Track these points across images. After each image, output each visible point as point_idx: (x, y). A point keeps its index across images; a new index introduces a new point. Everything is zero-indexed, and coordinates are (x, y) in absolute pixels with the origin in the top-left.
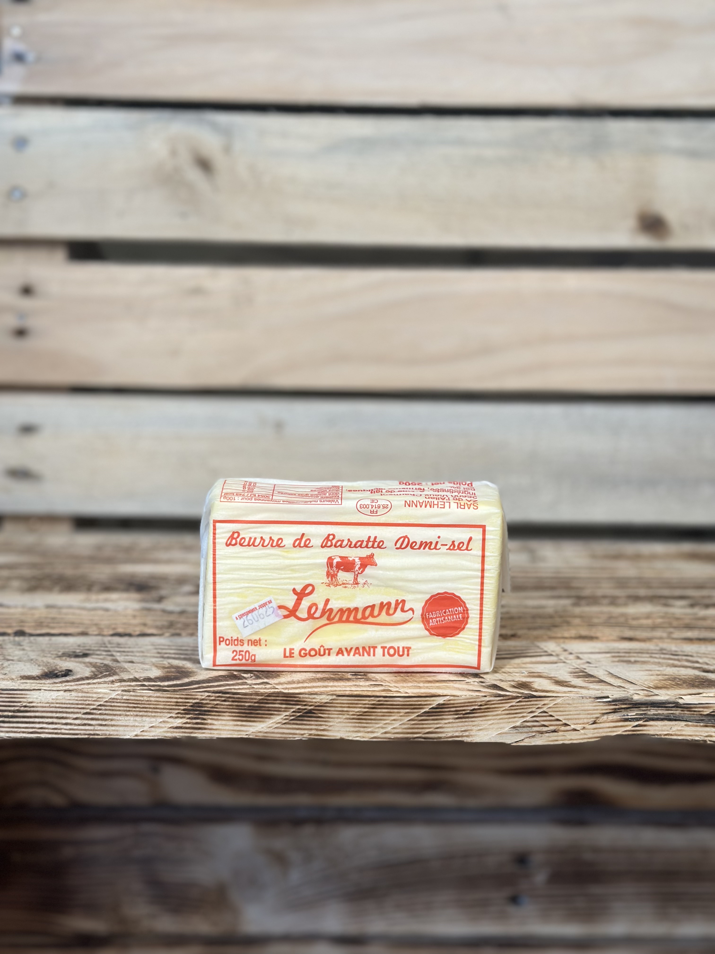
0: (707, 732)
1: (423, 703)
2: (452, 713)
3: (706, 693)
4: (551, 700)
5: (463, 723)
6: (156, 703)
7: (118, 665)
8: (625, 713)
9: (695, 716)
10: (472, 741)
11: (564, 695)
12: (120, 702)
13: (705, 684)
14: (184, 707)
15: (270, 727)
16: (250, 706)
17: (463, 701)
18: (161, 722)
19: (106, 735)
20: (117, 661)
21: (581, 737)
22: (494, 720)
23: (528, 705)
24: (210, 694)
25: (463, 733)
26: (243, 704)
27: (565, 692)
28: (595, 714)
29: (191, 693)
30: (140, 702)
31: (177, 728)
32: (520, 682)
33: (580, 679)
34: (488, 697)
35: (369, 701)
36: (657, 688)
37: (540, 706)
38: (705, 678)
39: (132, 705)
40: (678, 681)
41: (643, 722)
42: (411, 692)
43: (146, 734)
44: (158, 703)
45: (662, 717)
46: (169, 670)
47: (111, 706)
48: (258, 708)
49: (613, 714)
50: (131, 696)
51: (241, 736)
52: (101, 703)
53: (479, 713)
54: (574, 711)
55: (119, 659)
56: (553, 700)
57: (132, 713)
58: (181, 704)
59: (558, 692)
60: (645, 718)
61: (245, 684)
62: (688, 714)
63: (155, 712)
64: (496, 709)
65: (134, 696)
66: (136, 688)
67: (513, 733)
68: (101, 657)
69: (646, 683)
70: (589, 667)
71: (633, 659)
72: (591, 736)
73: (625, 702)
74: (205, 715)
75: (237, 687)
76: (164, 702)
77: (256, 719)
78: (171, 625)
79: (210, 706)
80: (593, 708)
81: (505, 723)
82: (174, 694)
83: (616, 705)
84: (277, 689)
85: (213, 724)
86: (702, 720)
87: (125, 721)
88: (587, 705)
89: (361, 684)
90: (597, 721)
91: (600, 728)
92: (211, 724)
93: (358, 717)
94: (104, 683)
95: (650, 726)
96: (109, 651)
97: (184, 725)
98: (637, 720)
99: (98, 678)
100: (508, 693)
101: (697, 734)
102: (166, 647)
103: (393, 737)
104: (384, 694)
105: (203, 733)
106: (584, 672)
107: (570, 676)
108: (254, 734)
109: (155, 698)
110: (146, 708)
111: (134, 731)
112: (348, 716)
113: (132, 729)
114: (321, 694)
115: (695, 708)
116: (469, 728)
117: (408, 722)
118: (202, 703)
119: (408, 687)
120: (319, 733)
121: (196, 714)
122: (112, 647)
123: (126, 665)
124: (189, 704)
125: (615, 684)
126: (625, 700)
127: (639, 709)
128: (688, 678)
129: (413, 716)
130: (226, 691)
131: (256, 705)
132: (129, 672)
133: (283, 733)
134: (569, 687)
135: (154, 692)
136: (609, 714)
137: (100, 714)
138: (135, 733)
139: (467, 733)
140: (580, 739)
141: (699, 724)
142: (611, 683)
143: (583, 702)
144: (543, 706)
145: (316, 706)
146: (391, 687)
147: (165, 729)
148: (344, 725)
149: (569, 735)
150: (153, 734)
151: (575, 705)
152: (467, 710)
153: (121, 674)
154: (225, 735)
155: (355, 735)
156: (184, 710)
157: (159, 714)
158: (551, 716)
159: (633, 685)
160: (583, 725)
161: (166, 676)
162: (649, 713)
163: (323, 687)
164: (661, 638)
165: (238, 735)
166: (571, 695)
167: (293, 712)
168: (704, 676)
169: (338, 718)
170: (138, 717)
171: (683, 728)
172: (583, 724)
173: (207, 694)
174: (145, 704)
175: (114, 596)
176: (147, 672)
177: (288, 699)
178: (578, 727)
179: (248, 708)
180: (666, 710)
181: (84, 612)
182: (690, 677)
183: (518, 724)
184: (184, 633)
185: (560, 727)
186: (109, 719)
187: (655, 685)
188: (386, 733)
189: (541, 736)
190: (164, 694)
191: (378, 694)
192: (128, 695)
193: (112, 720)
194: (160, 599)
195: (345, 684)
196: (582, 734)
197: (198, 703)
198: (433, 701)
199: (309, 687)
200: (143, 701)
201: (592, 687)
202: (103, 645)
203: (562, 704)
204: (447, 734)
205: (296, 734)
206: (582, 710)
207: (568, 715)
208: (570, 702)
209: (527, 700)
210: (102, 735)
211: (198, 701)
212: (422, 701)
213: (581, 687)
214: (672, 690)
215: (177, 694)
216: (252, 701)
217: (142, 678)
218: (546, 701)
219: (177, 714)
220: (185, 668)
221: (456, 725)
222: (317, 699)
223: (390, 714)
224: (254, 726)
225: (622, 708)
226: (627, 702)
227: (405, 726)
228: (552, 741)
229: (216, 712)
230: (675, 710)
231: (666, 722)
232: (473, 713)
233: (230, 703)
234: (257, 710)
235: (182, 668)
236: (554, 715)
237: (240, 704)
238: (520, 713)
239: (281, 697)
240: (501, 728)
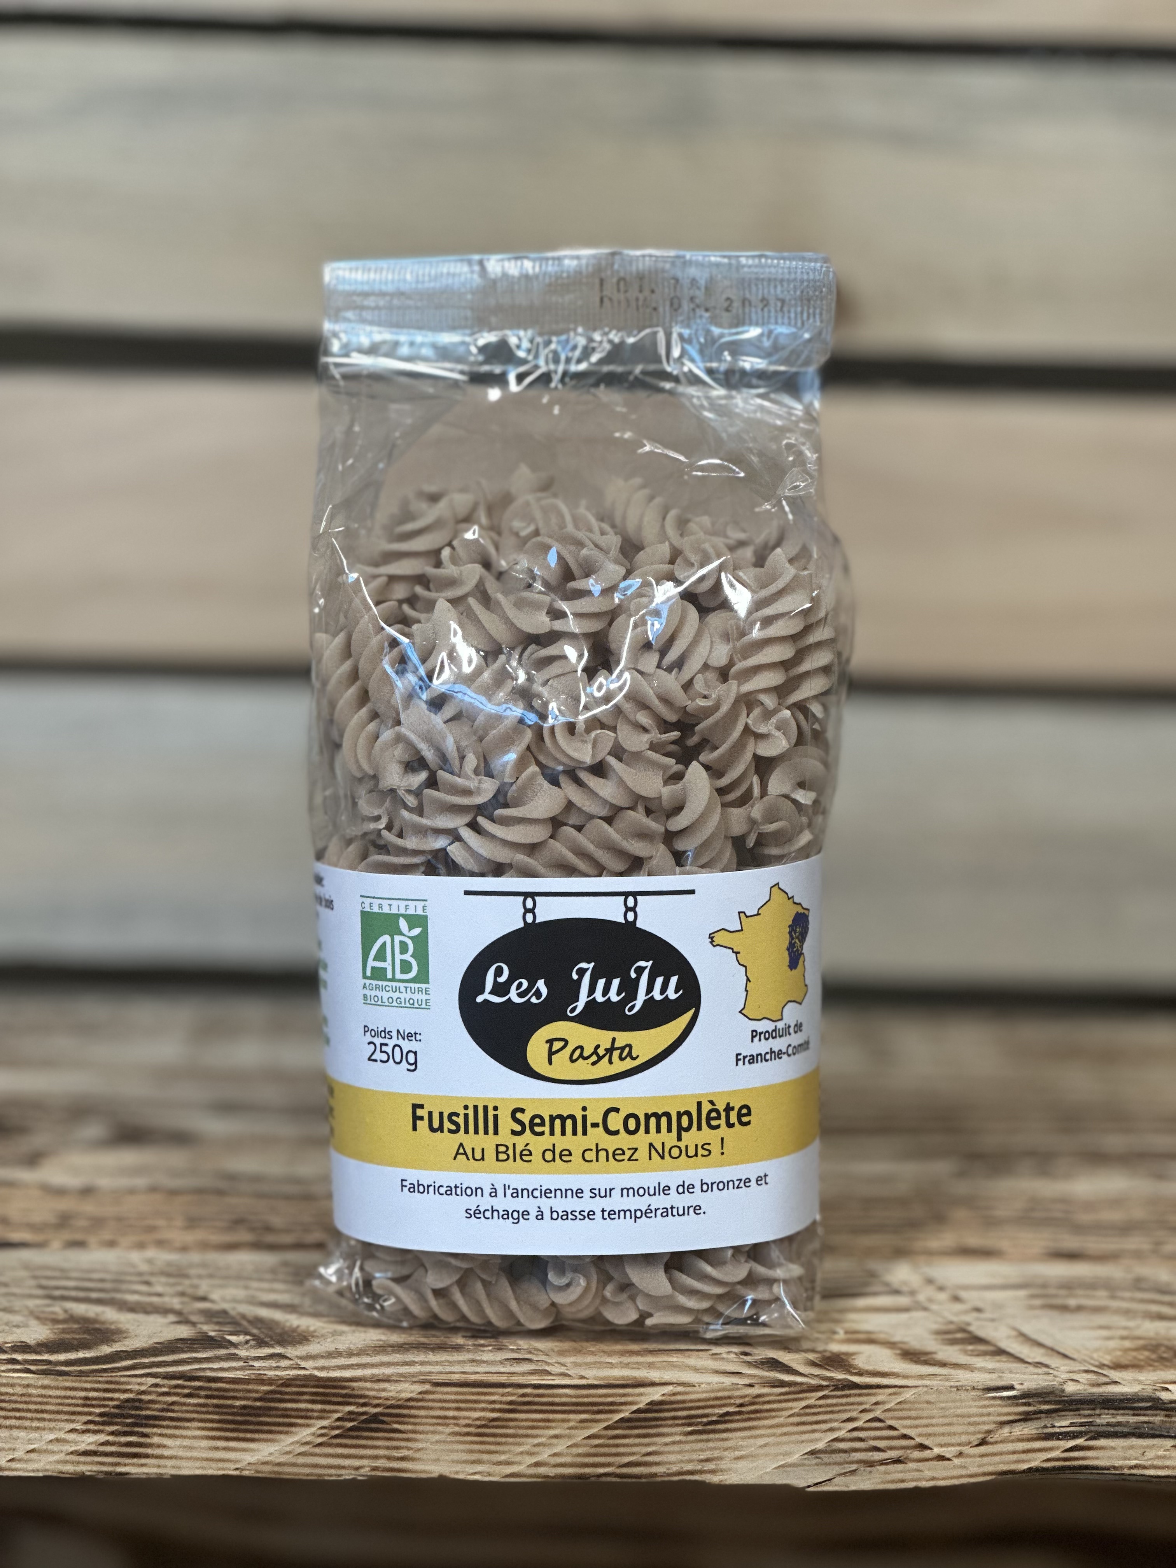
1: (618, 1400)
2: (680, 1422)
4: (890, 1395)
5: (703, 1444)
6: (40, 1399)
8: (1048, 1422)
10: (722, 1483)
11: (919, 1382)
14: (102, 1410)
15: (288, 1453)
16: (244, 1407)
17: (704, 1396)
18: (51, 1441)
21: (955, 1473)
22: (769, 1436)
23: (842, 1405)
24: (157, 1381)
25: (703, 1464)
26: (229, 1402)
27: (921, 1377)
28: (984, 1423)
29: (117, 1379)
30: (7, 1398)
31: (86, 1453)
32: (828, 1354)
33: (956, 1348)
34: (757, 1387)
35: (502, 1395)
36: (1118, 1366)
37: (867, 1406)
40: (1164, 1352)
41: (1085, 1440)
42: (593, 1375)
43: (18, 1465)
44: (45, 1400)
45: (1126, 1430)
46: (65, 1326)
48: (261, 1412)
49: (1022, 1423)
51: (225, 1472)
53: (738, 1421)
54: (939, 1417)
56: (895, 1394)
58: (94, 1402)
59: (906, 1377)
60: (1090, 1432)
61: (234, 1357)
63: (39, 1419)
64: (774, 1414)
67: (810, 1465)
69: (1095, 1356)
70: (978, 1319)
71: (1072, 1302)
72: (974, 1470)
73: (1047, 1399)
74: (146, 1426)
75: (215, 1366)
76: (59, 1397)
77: (257, 1436)
78: (63, 1221)
79: (157, 1406)
80: (980, 1410)
81: (793, 1442)
82: (80, 1381)
83: (1029, 1404)
84: (304, 1368)
88: (967, 1403)
89: (485, 1357)
90: (989, 1439)
91: (995, 1454)
92: (159, 1446)
93: (480, 1430)
95: (1102, 1448)
97: (102, 1448)
98: (1074, 1436)
100: (799, 1379)
102: (57, 1274)
103: (552, 1475)
104: (535, 1380)
105: (142, 1465)
106: (963, 1330)
107: (936, 1340)
108: (253, 1467)
109: (39, 1390)
110: (19, 1410)
112: (457, 1429)
116: (717, 1454)
117: (585, 1442)
118: (140, 1401)
119: (586, 1364)
120: (394, 1465)
121: (128, 1425)
124: (111, 1403)
125: (1029, 1357)
126: (1047, 1394)
127: (1077, 1413)
129: (595, 1429)
130: (194, 1374)
131: (258, 1404)
133: (316, 1466)
134: (931, 1364)
135: (35, 1376)
136: (1014, 1424)
139: (711, 1466)
140: (952, 1478)
142: (1022, 1356)
143: (958, 1397)
144: (874, 1407)
145: (388, 1407)
146: (551, 1365)
147: (61, 1456)
148: (447, 1447)
149: (930, 1469)
150: (36, 1466)
151: (943, 1405)
152: (714, 1415)
154: (189, 1469)
155: (470, 1469)
156: (101, 1415)
157: (46, 1424)
158: (891, 1428)
159: (1067, 1361)
160: (958, 1448)
161: (60, 1339)
162: (1098, 1421)
163: (402, 1365)
164: (1138, 1255)
165: (219, 1469)
166: (934, 1383)
167: (339, 1419)
169: (433, 1432)
171: (1168, 1453)
172: (959, 1445)
173: (152, 1381)
174: (16, 1402)
176: (18, 1331)
177: (328, 1391)
178: (948, 1452)
179: (239, 1411)
180: (1134, 1415)
183: (820, 1445)
184: (92, 1240)
185: (909, 1451)
187: (1115, 1360)
188: (537, 1464)
189: (871, 1472)
190: (57, 1380)
191: (522, 1380)
195: (449, 1358)
196: (956, 1467)
197: (134, 1400)
198: (641, 1395)
199: (373, 1366)
200: (13, 1395)
201: (978, 1365)
203: (914, 1403)
204: (668, 1466)
205: (344, 1467)
206: (958, 1416)
207: (927, 1426)
208: (932, 1398)
209: (839, 1393)
211: (131, 1396)
212: (616, 1396)
213: (956, 1366)
214: (1149, 1371)
215: (86, 1382)
216: (249, 1395)
217: (9, 1345)
218: (881, 1395)
219: (86, 1423)
220: (103, 1323)
221: (687, 1447)
222: (390, 1391)
223: (547, 1424)
224: (252, 1450)
225: (1041, 1412)
226: (1052, 1398)
227: (580, 1450)
228: (893, 1482)
229: (172, 1419)
230: (1152, 1415)
231: (1134, 1441)
232: (725, 1422)
233: (202, 1401)
234: (260, 1416)
235: (95, 1321)
236: (896, 1426)
237: (222, 1402)
238: (824, 1422)
239: (313, 1387)
240: (786, 1454)
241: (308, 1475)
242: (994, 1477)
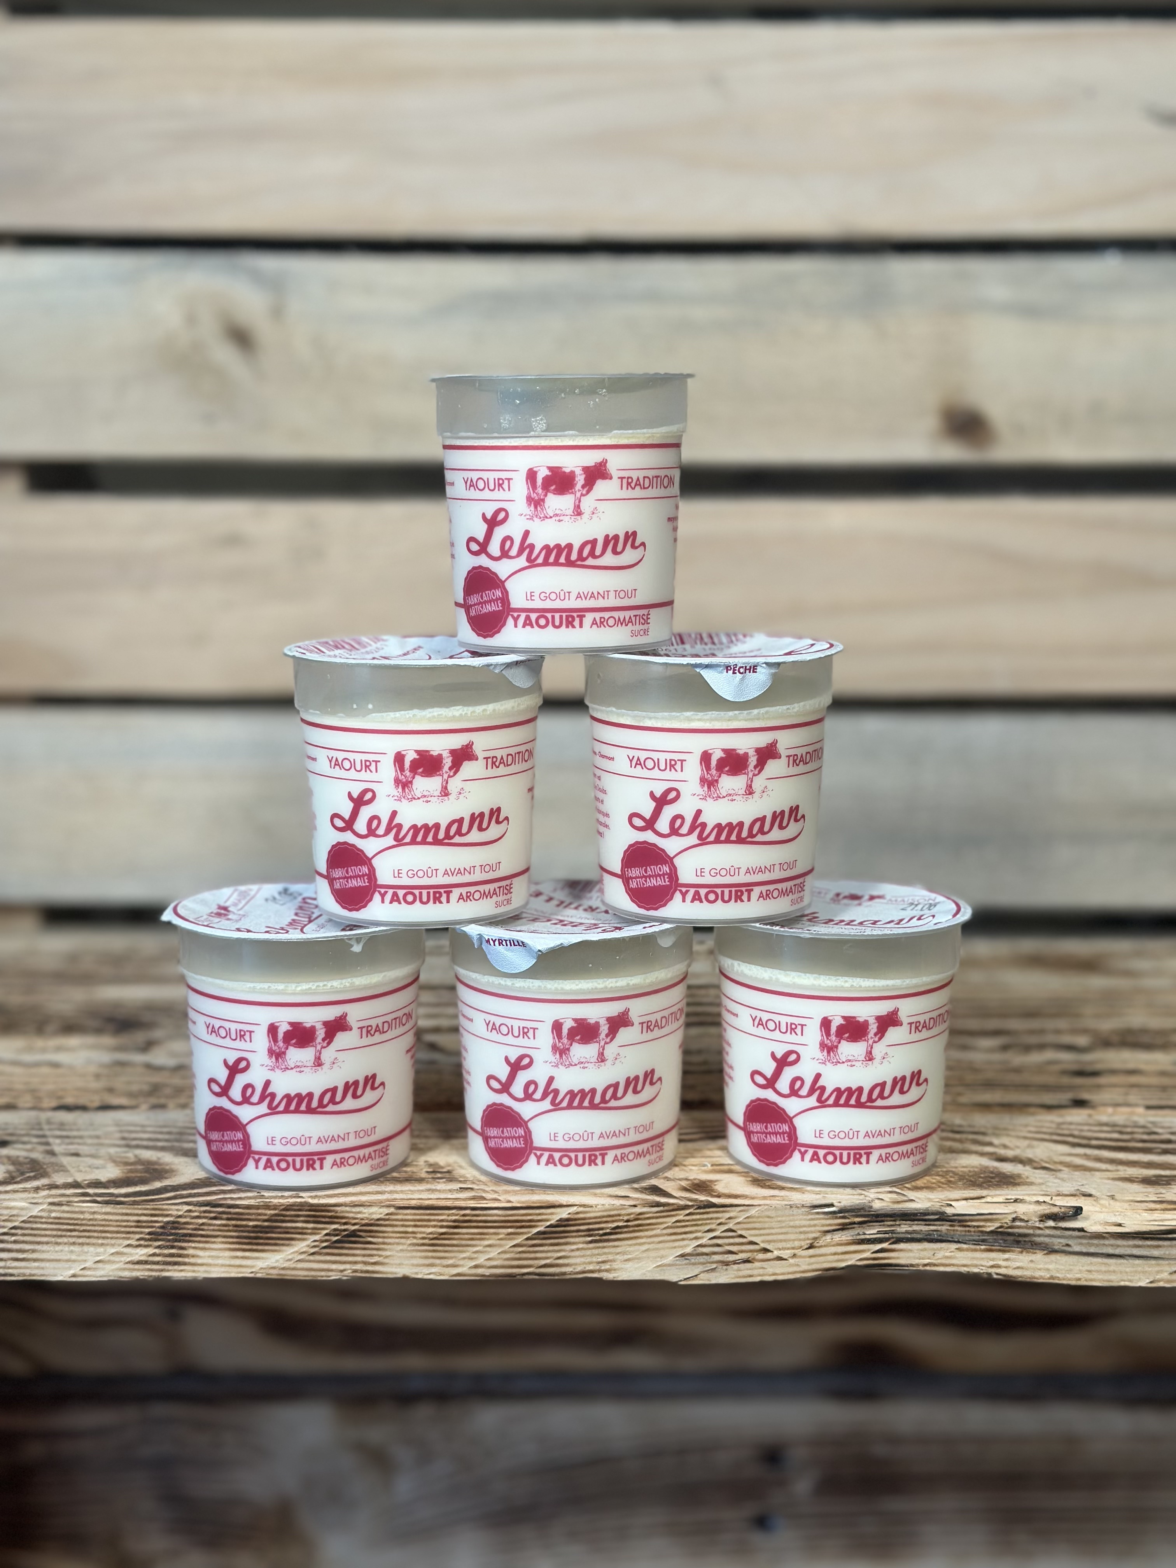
0: (993, 1260)
1: (535, 1218)
2: (583, 1234)
3: (992, 1196)
4: (740, 1211)
5: (600, 1250)
6: (104, 1223)
7: (53, 1160)
8: (860, 1231)
9: (973, 1234)
10: (615, 1279)
11: (763, 1202)
12: (46, 1223)
13: (993, 1180)
14: (150, 1230)
15: (290, 1260)
16: (256, 1226)
17: (599, 1214)
18: (112, 1254)
19: (24, 1275)
20: (52, 1153)
21: (791, 1270)
22: (649, 1243)
23: (704, 1219)
24: (191, 1208)
25: (600, 1265)
26: (244, 1223)
27: (765, 1198)
28: (812, 1232)
29: (160, 1207)
30: (79, 1222)
31: (139, 1262)
32: (696, 1182)
34: (639, 1206)
35: (448, 1216)
36: (915, 1188)
37: (723, 1221)
38: (996, 1170)
39: (65, 1227)
40: (951, 1177)
41: (890, 1244)
42: (518, 1200)
43: (89, 1273)
44: (107, 1223)
45: (919, 1236)
46: (132, 1167)
47: (32, 1229)
48: (269, 1230)
49: (840, 1232)
50: (64, 1212)
51: (243, 1275)
52: (16, 1224)
53: (626, 1232)
54: (777, 1228)
55: (57, 1149)
56: (743, 1211)
57: (65, 1240)
58: (144, 1224)
60: (893, 1238)
62: (961, 1231)
63: (104, 1238)
64: (652, 1227)
65: (68, 1212)
66: (71, 1199)
67: (680, 1265)
68: (29, 1147)
72: (805, 1267)
73: (859, 1213)
74: (183, 1241)
75: (235, 1196)
76: (117, 1221)
77: (266, 1248)
78: (155, 1089)
79: (191, 1226)
80: (808, 1222)
81: (668, 1248)
82: (134, 1209)
83: (845, 1218)
84: (301, 1197)
85: (198, 1256)
86: (983, 1241)
87: (56, 1254)
88: (798, 1217)
89: (439, 1187)
90: (816, 1244)
91: (820, 1255)
92: (193, 1256)
93: (431, 1242)
94: (24, 1191)
95: (901, 1250)
96: (44, 1136)
97: (151, 1259)
98: (881, 1241)
99: (16, 1183)
100: (671, 1201)
101: (975, 1262)
102: (138, 1129)
103: (488, 1274)
104: (472, 1204)
105: (181, 1271)
108: (264, 1271)
109: (102, 1215)
110: (89, 1231)
111: (70, 1268)
112: (415, 1241)
113: (67, 1265)
114: (370, 1205)
115: (972, 1221)
116: (610, 1257)
117: (512, 1249)
118: (178, 1223)
119: (514, 1191)
120: (370, 1268)
121: (169, 1241)
122: (50, 1130)
123: (65, 1160)
124: (157, 1225)
126: (859, 1210)
127: (882, 1223)
128: (970, 1171)
129: (519, 1240)
130: (219, 1202)
131: (266, 1224)
132: (67, 1171)
133: (311, 1270)
134: (773, 1188)
135: (100, 1205)
136: (835, 1233)
137: (15, 1242)
138: (72, 1272)
139: (607, 1266)
140: (789, 1273)
141: (978, 1247)
143: (792, 1213)
144: (729, 1221)
145: (364, 1225)
146: (487, 1192)
147: (121, 1265)
148: (409, 1254)
149: (772, 1267)
150: (102, 1273)
151: (779, 1219)
152: (606, 1228)
153: (53, 1175)
154: (216, 1273)
155: (426, 1270)
156: (149, 1233)
157: (109, 1241)
158: (741, 1236)
160: (793, 1251)
161: (126, 1177)
162: (899, 1229)
163: (375, 1194)
165: (239, 1273)
166: (773, 1202)
167: (327, 1235)
168: (996, 1168)
169: (398, 1244)
170: (77, 1246)
171: (952, 1254)
172: (793, 1248)
173: (187, 1208)
174: (86, 1225)
175: (74, 1041)
176: (97, 1171)
177: (318, 1213)
178: (785, 1254)
179: (253, 1229)
180: (926, 1225)
181: (18, 1070)
182: (972, 1169)
183: (688, 1250)
184: (171, 1104)
185: (755, 1254)
186: (27, 1251)
187: (913, 1183)
188: (476, 1267)
189: (727, 1269)
190: (116, 1208)
191: (462, 1204)
192: (59, 1211)
193: (34, 1251)
194: (147, 1046)
195: (412, 1188)
196: (791, 1265)
197: (174, 1222)
198: (552, 1214)
199: (352, 1194)
200: (83, 1219)
201: (809, 1188)
202: (37, 1127)
203: (758, 1217)
204: (574, 1267)
205: (332, 1270)
206: (791, 1227)
207: (769, 1234)
208: (772, 1213)
209: (702, 1211)
210: (18, 1276)
211: (171, 1219)
212: (533, 1214)
213: (792, 1189)
214: (939, 1191)
215: (138, 1209)
216: (260, 1217)
217: (86, 1182)
218: (733, 1212)
219: (138, 1240)
220: (160, 1164)
221: (589, 1252)
222: (365, 1213)
223: (483, 1236)
224: (263, 1258)
225: (854, 1223)
226: (862, 1213)
227: (508, 1256)
228: (744, 1277)
229: (202, 1236)
230: (940, 1225)
231: (926, 1245)
232: (616, 1233)
233: (224, 1222)
234: (267, 1233)
235: (155, 1163)
236: (745, 1235)
237: (239, 1223)
238: (691, 1232)
239: (306, 1211)
240: (662, 1257)
241: (305, 1276)
242: (820, 1272)
